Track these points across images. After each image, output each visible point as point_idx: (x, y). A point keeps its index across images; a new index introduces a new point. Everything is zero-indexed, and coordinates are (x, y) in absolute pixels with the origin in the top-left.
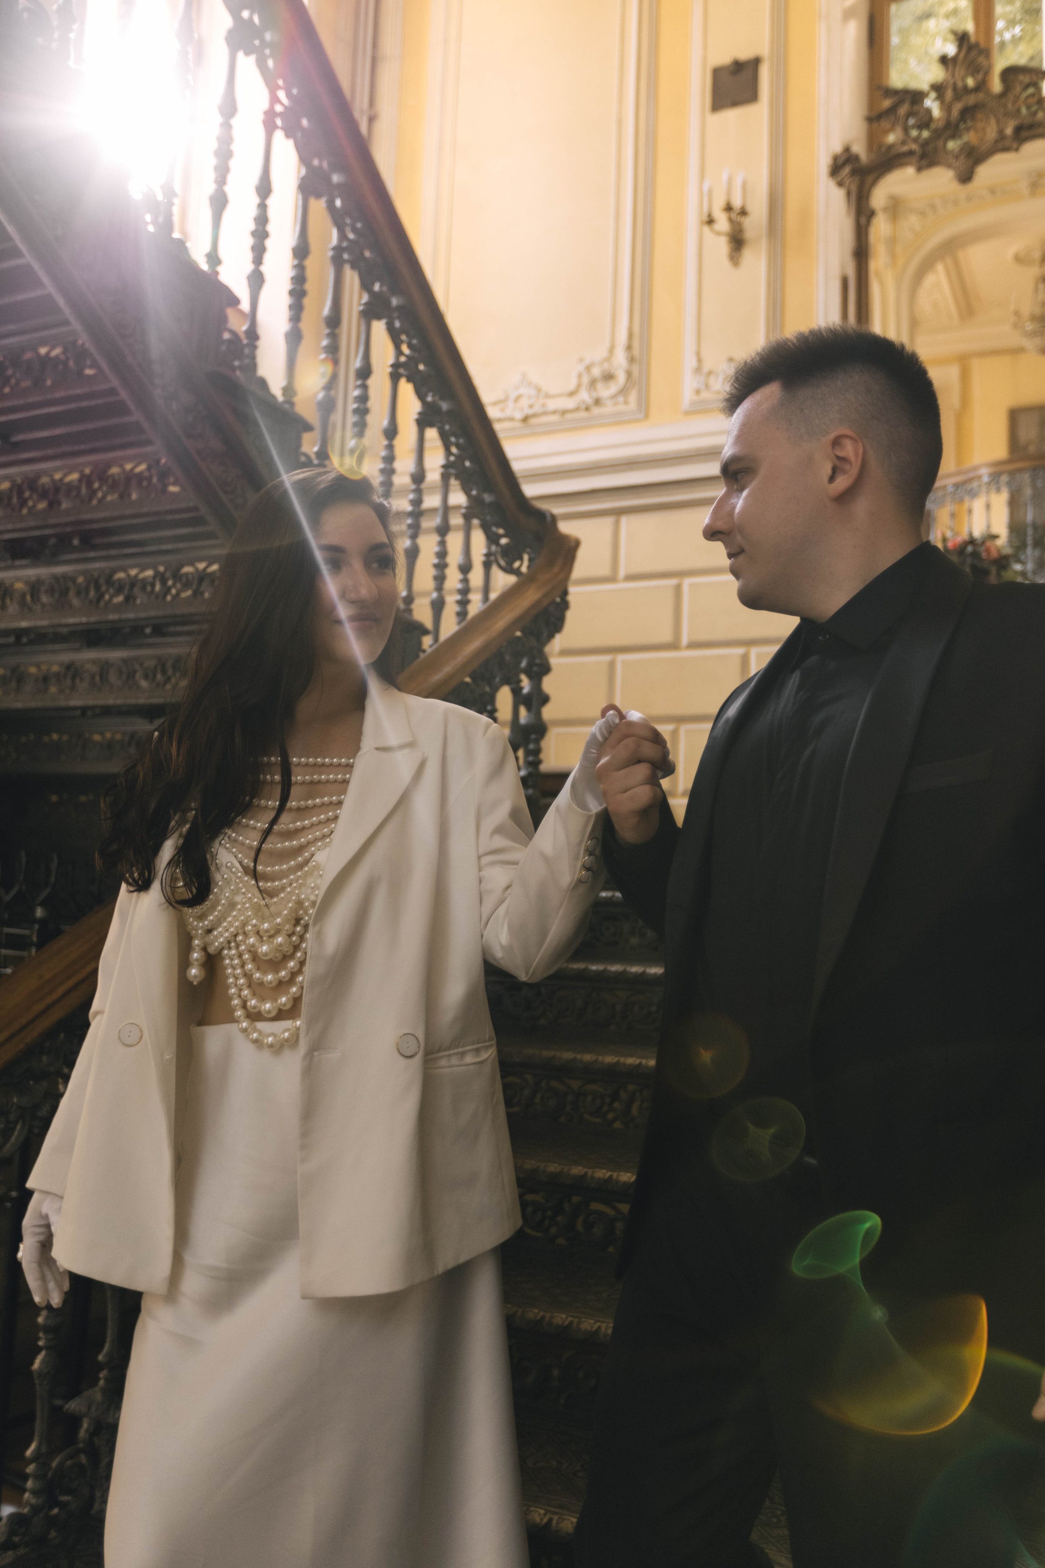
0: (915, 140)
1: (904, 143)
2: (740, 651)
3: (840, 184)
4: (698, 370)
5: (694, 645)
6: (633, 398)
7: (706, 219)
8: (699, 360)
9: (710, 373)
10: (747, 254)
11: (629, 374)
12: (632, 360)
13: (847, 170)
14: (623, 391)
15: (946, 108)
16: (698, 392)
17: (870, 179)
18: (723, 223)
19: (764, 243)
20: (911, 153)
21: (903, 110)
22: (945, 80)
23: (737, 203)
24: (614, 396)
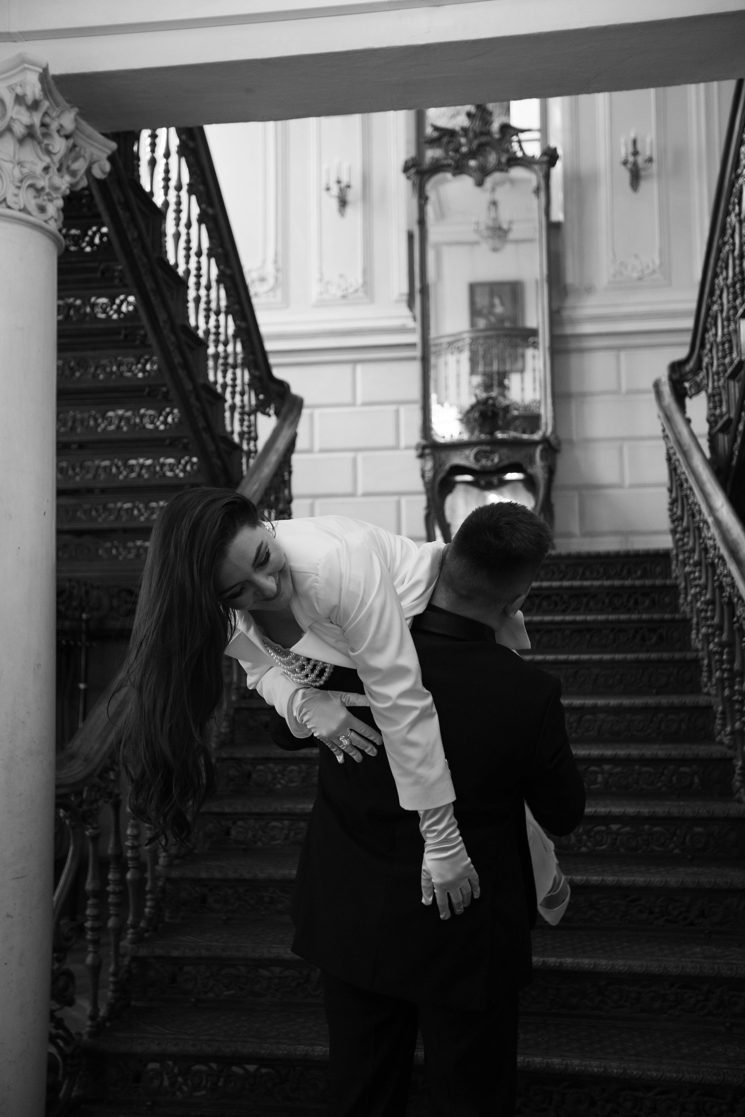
0: (452, 158)
1: (445, 159)
2: (351, 455)
3: (408, 178)
4: (321, 280)
5: (322, 451)
6: (279, 293)
7: (324, 186)
8: (321, 274)
9: (328, 283)
10: (349, 210)
11: (276, 279)
12: (277, 270)
13: (413, 171)
14: (273, 289)
15: (470, 142)
16: (321, 294)
17: (426, 177)
18: (335, 190)
19: (359, 205)
20: (449, 166)
21: (445, 140)
22: (470, 126)
23: (345, 180)
24: (267, 292)
